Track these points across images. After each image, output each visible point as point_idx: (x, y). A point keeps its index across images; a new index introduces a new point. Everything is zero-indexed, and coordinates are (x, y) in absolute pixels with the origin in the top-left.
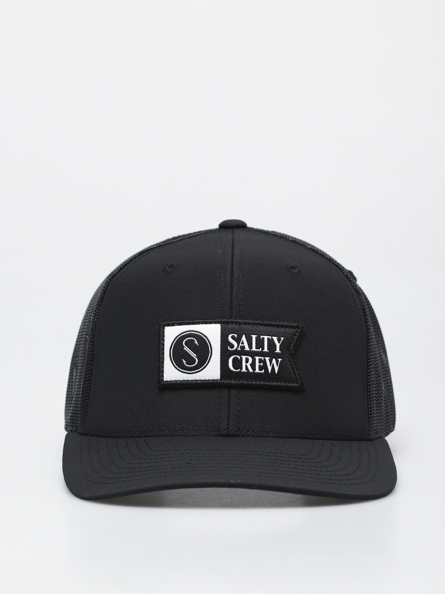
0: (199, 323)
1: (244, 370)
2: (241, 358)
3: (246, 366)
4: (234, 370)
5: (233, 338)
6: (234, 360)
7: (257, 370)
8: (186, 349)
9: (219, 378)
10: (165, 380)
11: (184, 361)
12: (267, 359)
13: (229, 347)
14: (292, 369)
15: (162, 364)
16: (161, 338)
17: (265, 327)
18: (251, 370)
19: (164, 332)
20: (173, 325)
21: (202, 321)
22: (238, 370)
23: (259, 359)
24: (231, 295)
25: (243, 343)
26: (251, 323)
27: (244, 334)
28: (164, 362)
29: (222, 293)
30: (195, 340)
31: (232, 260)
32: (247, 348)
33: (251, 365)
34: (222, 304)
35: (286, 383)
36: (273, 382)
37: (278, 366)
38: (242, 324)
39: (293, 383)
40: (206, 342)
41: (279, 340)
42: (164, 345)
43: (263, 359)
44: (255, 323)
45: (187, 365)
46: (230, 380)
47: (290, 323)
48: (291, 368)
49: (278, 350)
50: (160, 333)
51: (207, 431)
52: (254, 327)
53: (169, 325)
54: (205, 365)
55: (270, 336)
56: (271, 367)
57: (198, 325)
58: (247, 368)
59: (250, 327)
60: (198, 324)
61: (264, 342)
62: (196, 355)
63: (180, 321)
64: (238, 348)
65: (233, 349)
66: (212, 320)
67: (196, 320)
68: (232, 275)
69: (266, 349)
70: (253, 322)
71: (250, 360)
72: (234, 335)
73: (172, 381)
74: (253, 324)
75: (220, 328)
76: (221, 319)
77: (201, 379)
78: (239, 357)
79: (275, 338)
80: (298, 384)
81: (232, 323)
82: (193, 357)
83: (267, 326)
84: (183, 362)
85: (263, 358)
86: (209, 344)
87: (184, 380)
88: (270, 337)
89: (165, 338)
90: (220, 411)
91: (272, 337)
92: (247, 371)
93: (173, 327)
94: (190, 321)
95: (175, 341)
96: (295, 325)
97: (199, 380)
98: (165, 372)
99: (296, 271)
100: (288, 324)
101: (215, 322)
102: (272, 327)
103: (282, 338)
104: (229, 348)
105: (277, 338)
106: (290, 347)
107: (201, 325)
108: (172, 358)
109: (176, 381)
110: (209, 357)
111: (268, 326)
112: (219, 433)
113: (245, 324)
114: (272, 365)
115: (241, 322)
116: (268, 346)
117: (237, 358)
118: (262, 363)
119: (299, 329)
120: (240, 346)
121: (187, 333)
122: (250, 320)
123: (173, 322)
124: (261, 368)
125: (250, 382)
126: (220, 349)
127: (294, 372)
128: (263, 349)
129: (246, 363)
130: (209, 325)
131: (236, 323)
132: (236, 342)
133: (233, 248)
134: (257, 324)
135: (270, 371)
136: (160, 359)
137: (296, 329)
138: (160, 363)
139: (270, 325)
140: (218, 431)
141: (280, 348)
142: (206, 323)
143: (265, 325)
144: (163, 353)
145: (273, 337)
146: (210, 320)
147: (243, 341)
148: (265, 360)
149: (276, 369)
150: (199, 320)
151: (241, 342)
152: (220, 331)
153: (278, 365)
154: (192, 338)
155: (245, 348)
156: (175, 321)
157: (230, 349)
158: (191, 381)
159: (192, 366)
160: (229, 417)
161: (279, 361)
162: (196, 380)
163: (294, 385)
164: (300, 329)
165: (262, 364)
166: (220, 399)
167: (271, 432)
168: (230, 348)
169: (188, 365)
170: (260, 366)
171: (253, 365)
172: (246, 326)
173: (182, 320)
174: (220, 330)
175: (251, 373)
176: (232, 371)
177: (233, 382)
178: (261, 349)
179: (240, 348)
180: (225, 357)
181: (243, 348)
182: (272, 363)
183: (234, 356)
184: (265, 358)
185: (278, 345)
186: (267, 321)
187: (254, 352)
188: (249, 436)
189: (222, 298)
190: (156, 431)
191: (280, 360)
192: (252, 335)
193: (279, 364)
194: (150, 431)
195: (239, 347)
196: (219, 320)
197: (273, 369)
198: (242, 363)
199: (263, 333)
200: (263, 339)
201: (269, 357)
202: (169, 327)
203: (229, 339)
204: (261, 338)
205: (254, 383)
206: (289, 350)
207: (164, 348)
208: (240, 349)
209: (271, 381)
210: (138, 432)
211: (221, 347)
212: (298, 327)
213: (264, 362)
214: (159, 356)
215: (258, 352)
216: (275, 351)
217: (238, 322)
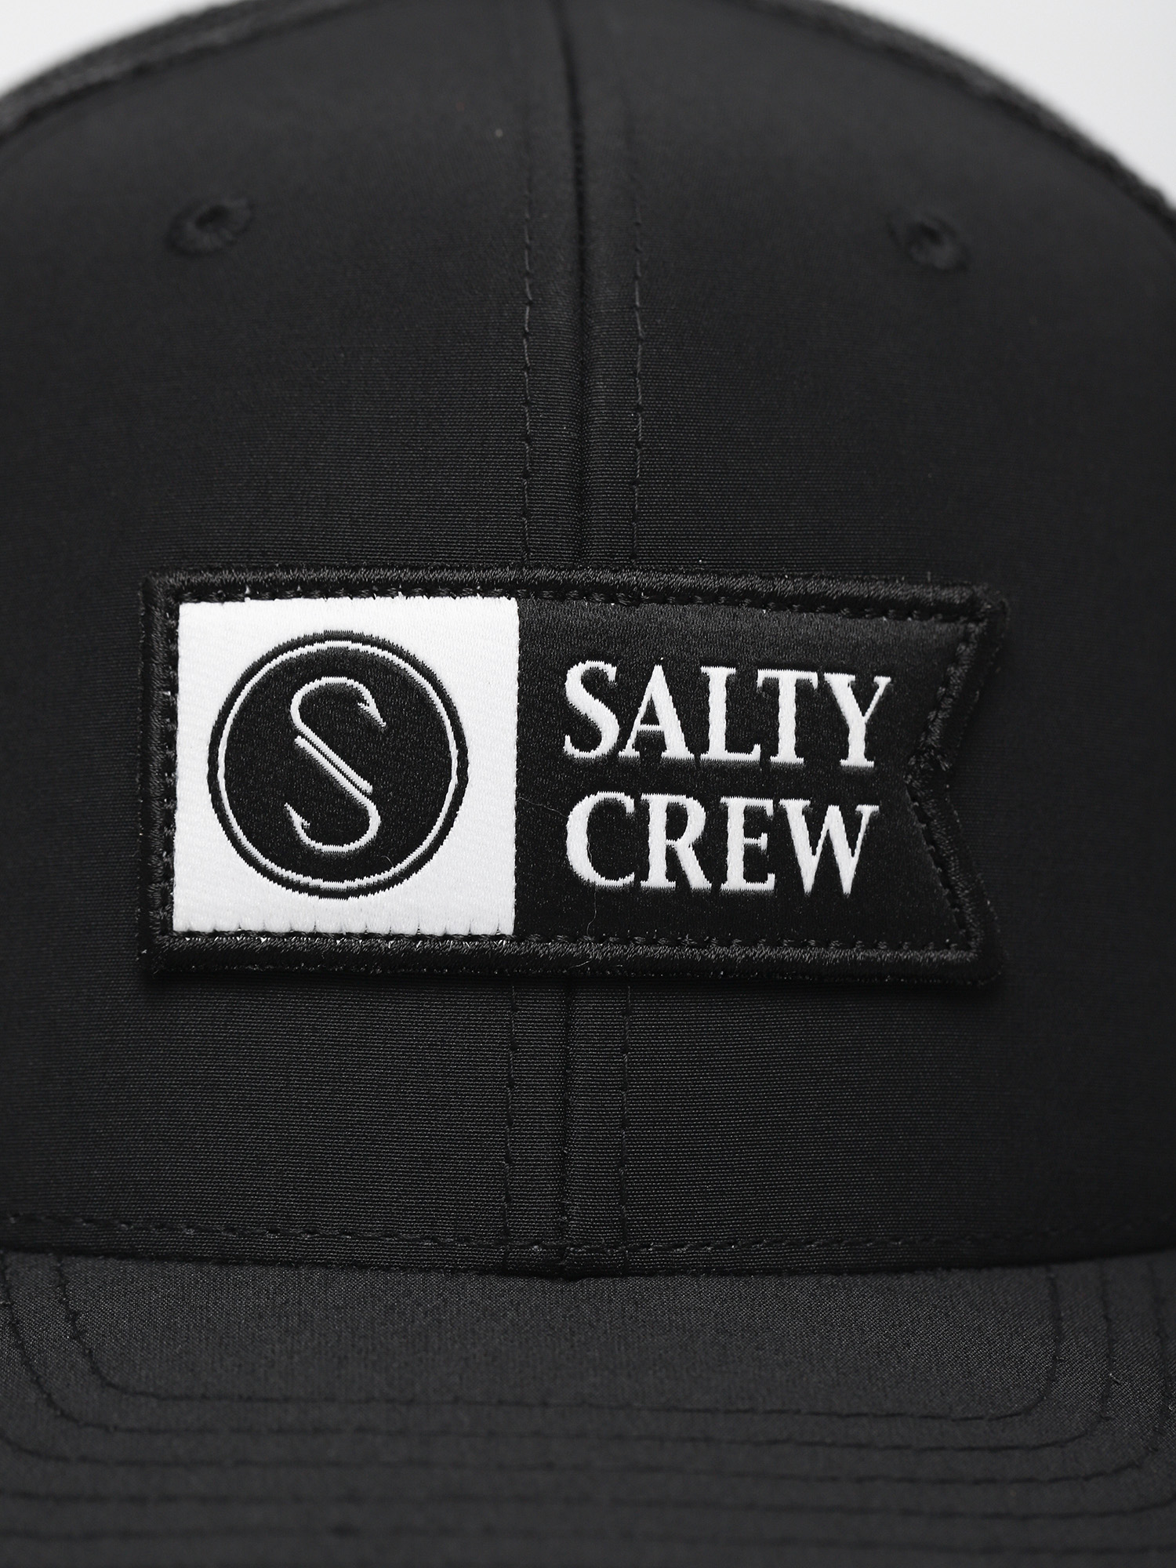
0: (384, 589)
1: (658, 877)
2: (643, 809)
3: (672, 856)
4: (601, 881)
5: (593, 683)
6: (603, 822)
7: (735, 880)
8: (310, 743)
9: (508, 928)
10: (180, 924)
11: (297, 820)
12: (795, 808)
13: (568, 738)
14: (937, 865)
15: (161, 830)
16: (158, 670)
17: (784, 616)
18: (697, 879)
19: (172, 636)
20: (230, 593)
21: (407, 575)
22: (620, 883)
23: (749, 813)
24: (581, 419)
25: (651, 717)
26: (701, 594)
27: (659, 663)
28: (178, 816)
29: (527, 403)
30: (366, 694)
31: (581, 197)
32: (676, 748)
33: (699, 847)
34: (526, 475)
35: (899, 947)
36: (827, 947)
37: (858, 851)
38: (650, 601)
39: (942, 946)
40: (431, 706)
41: (863, 694)
42: (171, 713)
43: (770, 812)
44: (722, 591)
45: (313, 843)
46: (574, 939)
47: (927, 584)
48: (929, 857)
49: (857, 756)
50: (148, 639)
51: (434, 1239)
52: (721, 618)
53: (203, 594)
54: (426, 844)
55: (813, 671)
56: (816, 859)
57: (380, 601)
58: (674, 867)
59: (693, 616)
60: (383, 593)
61: (775, 708)
62: (371, 782)
63: (271, 569)
64: (621, 744)
65: (592, 754)
66: (469, 569)
67: (368, 568)
68: (582, 291)
69: (787, 752)
70: (710, 582)
71: (697, 816)
72: (601, 665)
73: (221, 934)
74: (711, 597)
75: (515, 622)
76: (519, 567)
77: (397, 930)
78: (629, 804)
79: (841, 684)
80: (968, 948)
81: (587, 591)
82: (351, 799)
83: (792, 609)
84: (290, 824)
85: (768, 805)
86: (447, 723)
87: (298, 934)
88: (813, 677)
89: (180, 675)
90: (510, 1123)
91: (821, 678)
92: (673, 884)
93: (228, 604)
94: (334, 575)
95: (244, 693)
96: (955, 595)
97: (388, 937)
98: (178, 878)
99: (943, 255)
100: (916, 590)
101: (482, 583)
102: (825, 611)
103: (882, 682)
104: (569, 747)
105: (853, 678)
106: (929, 733)
107: (400, 599)
108: (224, 795)
109: (246, 933)
110: (449, 797)
111: (800, 611)
112: (507, 1253)
113: (661, 596)
114: (821, 842)
115: (640, 590)
116: (797, 734)
117: (619, 807)
118: (764, 837)
119: (977, 621)
120: (633, 735)
121: (317, 646)
122: (694, 573)
123: (226, 575)
124: (755, 866)
125: (691, 947)
126: (513, 752)
127: (947, 884)
128: (771, 748)
129: (669, 837)
130: (448, 600)
131: (610, 593)
132: (613, 710)
133: (576, 114)
134: (734, 598)
135: (808, 882)
136: (148, 799)
137: (958, 619)
138: (148, 824)
139: (810, 603)
140: (500, 1243)
141: (869, 738)
142: (430, 590)
143: (781, 602)
144: (170, 765)
145: (828, 676)
146: (452, 568)
147: (651, 707)
148: (781, 814)
149: (847, 865)
150: (391, 567)
151: (642, 710)
152: (515, 639)
153: (859, 843)
154: (343, 680)
155: (664, 748)
156: (240, 570)
157: (577, 754)
158: (338, 936)
159: (346, 848)
160: (563, 1161)
161: (865, 821)
162: (366, 936)
163: (950, 956)
164: (981, 620)
165: (763, 841)
166: (514, 1049)
167: (811, 1243)
168: (576, 744)
169: (319, 846)
170: (750, 853)
171: (711, 851)
172: (668, 614)
173: (285, 568)
174: (517, 634)
175: (699, 893)
176: (589, 888)
177: (593, 950)
178: (757, 748)
179: (636, 747)
180: (544, 801)
181: (653, 744)
182: (823, 834)
183: (601, 796)
184: (782, 802)
185: (857, 722)
186: (792, 577)
187: (716, 770)
188: (683, 1271)
189: (528, 440)
190: (129, 1224)
191: (866, 811)
192: (704, 669)
193: (861, 836)
194: (87, 1221)
195: (631, 741)
196: (511, 574)
197: (828, 866)
198: (645, 835)
199: (768, 653)
200: (772, 687)
201: (805, 799)
202: (204, 606)
203: (568, 694)
204: (760, 682)
205: (715, 952)
206: (923, 753)
207: (174, 732)
208: (638, 753)
209: (813, 942)
210: (16, 1216)
211: (519, 743)
212: (969, 610)
213: (778, 827)
214: (145, 781)
215: (745, 769)
216: (843, 762)
217: (626, 588)
